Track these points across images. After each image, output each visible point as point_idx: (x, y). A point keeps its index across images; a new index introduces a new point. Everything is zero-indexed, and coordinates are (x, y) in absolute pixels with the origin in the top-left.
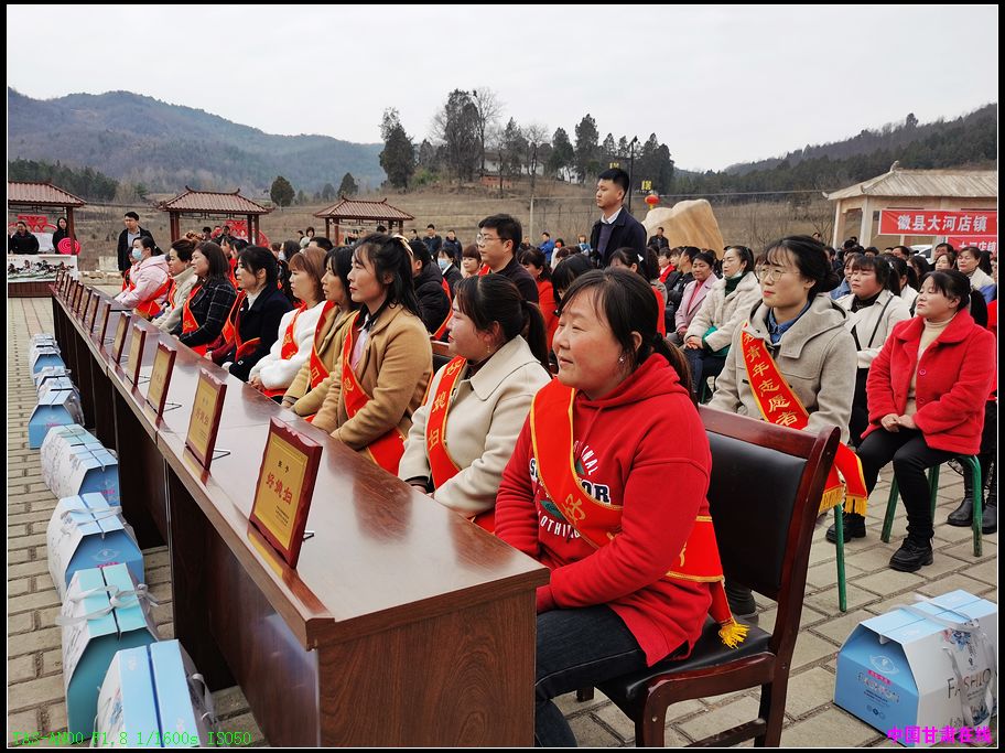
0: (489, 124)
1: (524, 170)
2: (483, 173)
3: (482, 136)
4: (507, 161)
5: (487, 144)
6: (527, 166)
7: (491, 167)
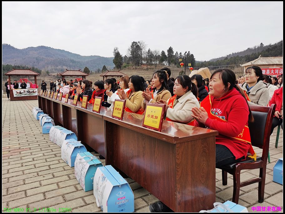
0: (143, 50)
1: (153, 63)
2: (142, 64)
3: (141, 54)
4: (149, 60)
5: (143, 56)
6: (154, 62)
7: (144, 62)
